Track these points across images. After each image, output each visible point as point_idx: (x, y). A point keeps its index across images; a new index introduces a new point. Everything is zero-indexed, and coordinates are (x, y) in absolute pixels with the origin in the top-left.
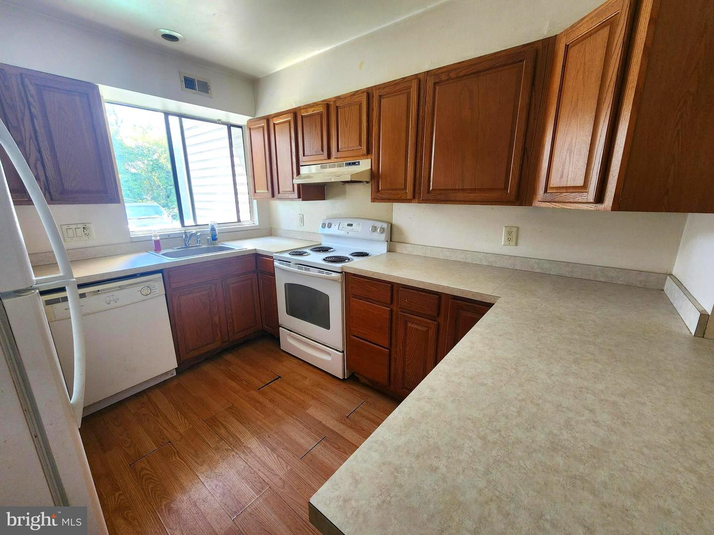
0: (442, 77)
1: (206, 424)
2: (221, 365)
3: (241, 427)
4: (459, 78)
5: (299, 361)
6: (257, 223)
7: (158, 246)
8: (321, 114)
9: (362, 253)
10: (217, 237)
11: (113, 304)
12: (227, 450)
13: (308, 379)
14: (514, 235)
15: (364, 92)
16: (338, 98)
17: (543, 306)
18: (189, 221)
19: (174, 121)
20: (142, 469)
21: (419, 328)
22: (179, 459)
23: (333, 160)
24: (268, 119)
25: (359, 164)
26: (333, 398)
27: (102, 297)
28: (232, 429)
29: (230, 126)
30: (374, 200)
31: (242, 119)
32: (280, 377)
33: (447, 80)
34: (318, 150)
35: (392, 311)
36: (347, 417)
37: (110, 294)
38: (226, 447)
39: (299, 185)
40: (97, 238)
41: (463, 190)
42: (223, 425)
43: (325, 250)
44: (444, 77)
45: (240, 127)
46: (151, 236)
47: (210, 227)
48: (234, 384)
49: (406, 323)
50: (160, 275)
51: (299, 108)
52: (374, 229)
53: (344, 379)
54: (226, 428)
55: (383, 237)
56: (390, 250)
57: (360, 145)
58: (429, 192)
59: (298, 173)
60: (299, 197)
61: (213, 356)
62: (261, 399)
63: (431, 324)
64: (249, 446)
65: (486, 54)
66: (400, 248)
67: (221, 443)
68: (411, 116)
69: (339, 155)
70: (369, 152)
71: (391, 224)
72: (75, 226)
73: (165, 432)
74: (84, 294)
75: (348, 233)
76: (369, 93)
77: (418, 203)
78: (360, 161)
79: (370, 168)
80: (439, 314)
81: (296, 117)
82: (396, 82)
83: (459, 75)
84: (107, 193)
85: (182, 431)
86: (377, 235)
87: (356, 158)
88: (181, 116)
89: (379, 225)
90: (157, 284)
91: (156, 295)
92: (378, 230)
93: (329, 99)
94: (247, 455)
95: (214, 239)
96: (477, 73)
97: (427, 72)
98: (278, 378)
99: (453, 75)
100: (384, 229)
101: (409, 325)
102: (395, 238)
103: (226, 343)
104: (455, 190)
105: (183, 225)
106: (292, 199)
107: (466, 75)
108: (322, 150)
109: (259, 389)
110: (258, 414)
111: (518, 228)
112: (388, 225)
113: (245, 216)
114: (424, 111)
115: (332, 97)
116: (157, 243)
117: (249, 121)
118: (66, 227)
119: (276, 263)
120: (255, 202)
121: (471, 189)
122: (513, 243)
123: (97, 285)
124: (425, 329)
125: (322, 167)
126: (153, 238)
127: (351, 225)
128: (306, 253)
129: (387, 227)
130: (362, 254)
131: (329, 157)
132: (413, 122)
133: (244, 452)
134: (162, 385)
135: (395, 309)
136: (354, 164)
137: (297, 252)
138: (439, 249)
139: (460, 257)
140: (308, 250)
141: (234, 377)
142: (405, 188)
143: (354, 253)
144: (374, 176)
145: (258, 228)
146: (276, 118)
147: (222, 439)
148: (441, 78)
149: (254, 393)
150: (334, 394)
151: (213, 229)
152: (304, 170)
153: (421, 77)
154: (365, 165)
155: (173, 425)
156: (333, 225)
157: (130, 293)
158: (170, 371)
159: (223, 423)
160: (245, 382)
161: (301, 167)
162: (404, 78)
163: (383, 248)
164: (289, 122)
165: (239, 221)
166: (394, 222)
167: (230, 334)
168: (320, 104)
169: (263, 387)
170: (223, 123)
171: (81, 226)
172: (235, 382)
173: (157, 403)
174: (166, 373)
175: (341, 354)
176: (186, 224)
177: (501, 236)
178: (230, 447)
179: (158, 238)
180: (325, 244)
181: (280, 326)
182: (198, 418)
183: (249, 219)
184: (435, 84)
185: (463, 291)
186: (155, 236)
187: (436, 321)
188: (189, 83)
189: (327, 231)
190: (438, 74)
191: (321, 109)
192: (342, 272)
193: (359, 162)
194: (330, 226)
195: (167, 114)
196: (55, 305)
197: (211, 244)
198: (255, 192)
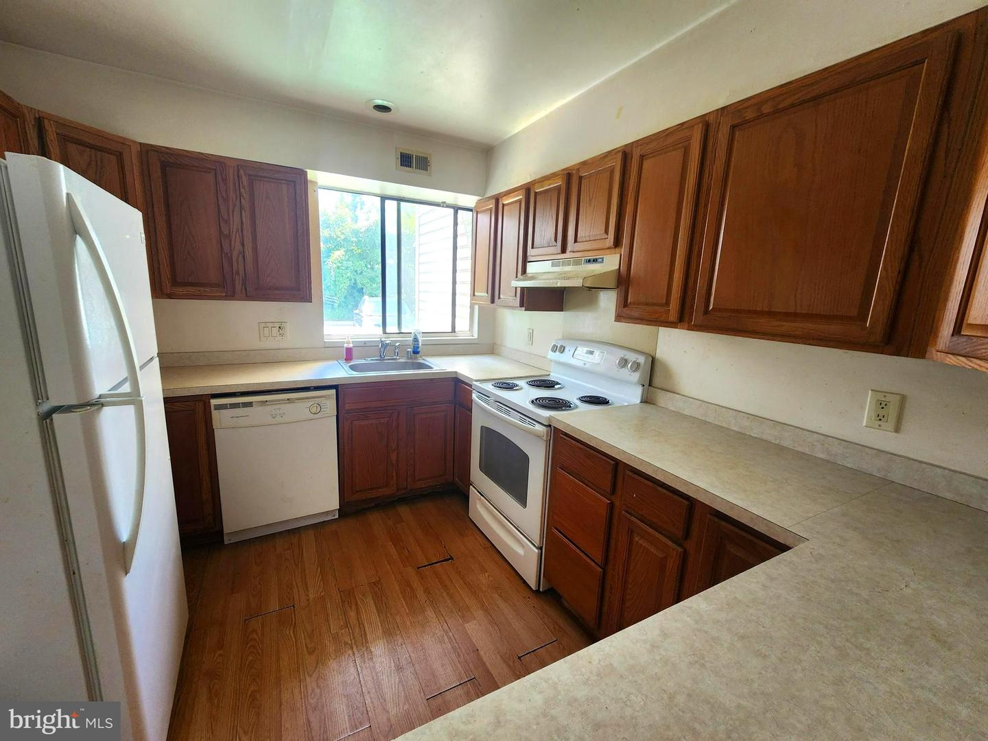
0: (746, 115)
1: (339, 596)
2: (389, 519)
3: (375, 618)
4: (777, 112)
5: (486, 542)
6: (476, 336)
7: (349, 354)
8: (558, 189)
9: (598, 398)
10: (419, 350)
11: (279, 419)
12: (346, 644)
13: (487, 574)
14: (892, 411)
15: (619, 152)
16: (584, 163)
17: (908, 591)
18: (392, 327)
19: (391, 206)
20: (254, 631)
21: (653, 550)
22: (292, 634)
23: (568, 255)
24: (497, 199)
25: (602, 262)
26: (511, 616)
27: (269, 408)
28: (364, 616)
29: (456, 209)
30: (619, 318)
31: (470, 200)
32: (452, 558)
33: (758, 118)
34: (551, 239)
35: (612, 505)
36: (519, 658)
37: (278, 406)
38: (346, 640)
39: (523, 289)
40: (292, 339)
41: (771, 314)
42: (357, 605)
43: (550, 385)
44: (749, 115)
45: (471, 210)
46: (343, 343)
47: (413, 335)
48: (393, 551)
49: (631, 533)
50: (334, 391)
51: (533, 183)
52: (624, 363)
53: (538, 591)
54: (358, 613)
55: (636, 376)
56: (647, 400)
57: (606, 232)
58: (706, 311)
59: (524, 271)
60: (522, 305)
61: (385, 504)
62: (416, 583)
63: (671, 550)
64: (373, 649)
65: (837, 62)
66: (663, 399)
67: (343, 631)
68: (687, 186)
69: (578, 246)
70: (617, 243)
71: (653, 360)
72: (271, 325)
73: (295, 591)
74: (252, 402)
75: (585, 364)
76: (626, 154)
77: (688, 330)
78: (605, 256)
79: (617, 267)
80: (687, 535)
81: (530, 195)
82: (670, 130)
83: (779, 107)
84: (299, 291)
85: (311, 596)
86: (626, 373)
87: (600, 252)
88: (400, 200)
89: (632, 357)
90: (329, 402)
91: (326, 415)
92: (629, 366)
93: (572, 166)
94: (365, 662)
95: (416, 352)
96: (816, 99)
97: (722, 108)
98: (449, 559)
99: (766, 109)
100: (638, 364)
101: (637, 539)
102: (658, 381)
103: (403, 491)
104: (755, 312)
105: (385, 332)
106: (513, 308)
107: (793, 106)
108: (556, 240)
109: (418, 568)
110: (403, 606)
111: (903, 399)
112: (646, 358)
113: (463, 325)
114: (710, 175)
115: (573, 164)
116: (349, 351)
117: (479, 202)
118: (263, 325)
119: (474, 396)
120: (476, 307)
121: (787, 314)
122: (891, 424)
123: (265, 395)
124: (661, 555)
125: (553, 265)
126: (346, 345)
127: (592, 353)
128: (517, 386)
129: (645, 362)
130: (596, 401)
131: (564, 250)
132: (690, 196)
133: (362, 656)
134: (319, 528)
135: (617, 503)
136: (595, 261)
137: (505, 383)
138: (731, 412)
139: (769, 434)
140: (522, 383)
141: (396, 540)
142: (667, 303)
143: (585, 397)
144: (623, 281)
145: (476, 342)
146: (505, 197)
147: (347, 625)
148: (745, 117)
149: (410, 571)
150: (515, 611)
151: (416, 340)
152: (532, 268)
153: (711, 119)
154: (611, 262)
155: (306, 585)
156: (566, 350)
157: (300, 408)
158: (333, 511)
159: (359, 602)
160: (406, 554)
161: (528, 264)
162: (682, 124)
163: (633, 395)
164: (520, 201)
165: (453, 330)
166: (659, 355)
167: (409, 480)
168: (559, 175)
169: (425, 566)
170: (448, 206)
171: (277, 325)
172: (396, 549)
173: (304, 550)
174: (327, 513)
175: (536, 551)
176: (388, 331)
177: (863, 408)
178: (351, 641)
179: (351, 345)
180: (554, 377)
181: (471, 485)
182: (335, 586)
183: (466, 328)
184: (733, 127)
185: (733, 506)
186: (348, 343)
187: (680, 545)
188: (406, 160)
189: (556, 356)
190: (739, 111)
191: (558, 182)
192: (550, 426)
193: (603, 259)
194: (562, 349)
195: (384, 198)
196: (223, 411)
197: (411, 358)
198: (474, 295)
